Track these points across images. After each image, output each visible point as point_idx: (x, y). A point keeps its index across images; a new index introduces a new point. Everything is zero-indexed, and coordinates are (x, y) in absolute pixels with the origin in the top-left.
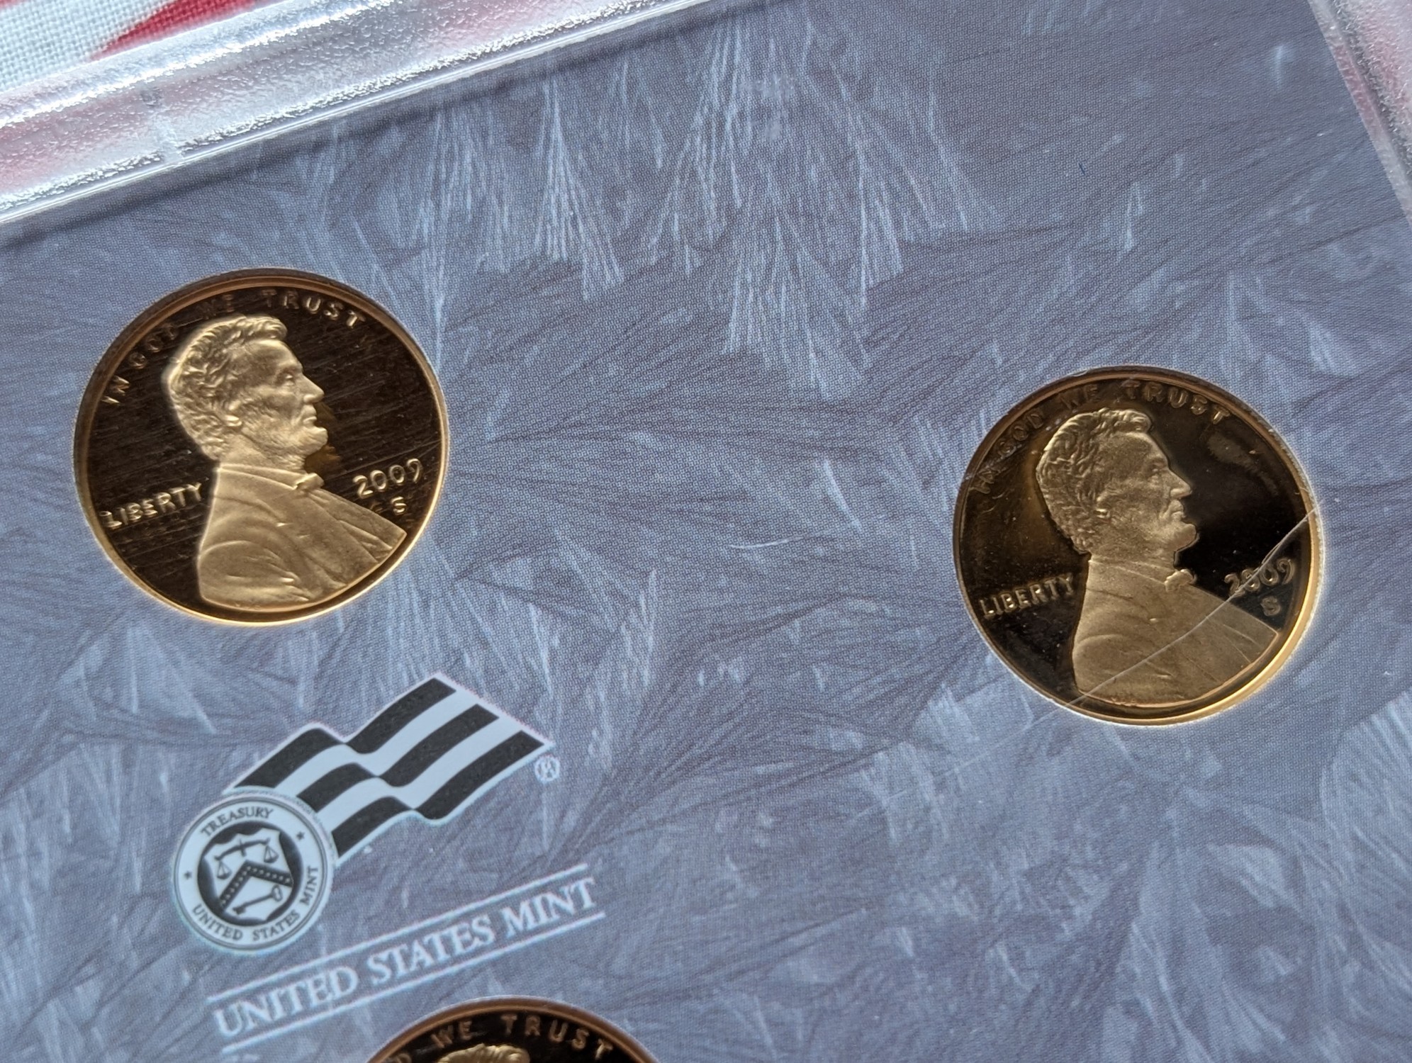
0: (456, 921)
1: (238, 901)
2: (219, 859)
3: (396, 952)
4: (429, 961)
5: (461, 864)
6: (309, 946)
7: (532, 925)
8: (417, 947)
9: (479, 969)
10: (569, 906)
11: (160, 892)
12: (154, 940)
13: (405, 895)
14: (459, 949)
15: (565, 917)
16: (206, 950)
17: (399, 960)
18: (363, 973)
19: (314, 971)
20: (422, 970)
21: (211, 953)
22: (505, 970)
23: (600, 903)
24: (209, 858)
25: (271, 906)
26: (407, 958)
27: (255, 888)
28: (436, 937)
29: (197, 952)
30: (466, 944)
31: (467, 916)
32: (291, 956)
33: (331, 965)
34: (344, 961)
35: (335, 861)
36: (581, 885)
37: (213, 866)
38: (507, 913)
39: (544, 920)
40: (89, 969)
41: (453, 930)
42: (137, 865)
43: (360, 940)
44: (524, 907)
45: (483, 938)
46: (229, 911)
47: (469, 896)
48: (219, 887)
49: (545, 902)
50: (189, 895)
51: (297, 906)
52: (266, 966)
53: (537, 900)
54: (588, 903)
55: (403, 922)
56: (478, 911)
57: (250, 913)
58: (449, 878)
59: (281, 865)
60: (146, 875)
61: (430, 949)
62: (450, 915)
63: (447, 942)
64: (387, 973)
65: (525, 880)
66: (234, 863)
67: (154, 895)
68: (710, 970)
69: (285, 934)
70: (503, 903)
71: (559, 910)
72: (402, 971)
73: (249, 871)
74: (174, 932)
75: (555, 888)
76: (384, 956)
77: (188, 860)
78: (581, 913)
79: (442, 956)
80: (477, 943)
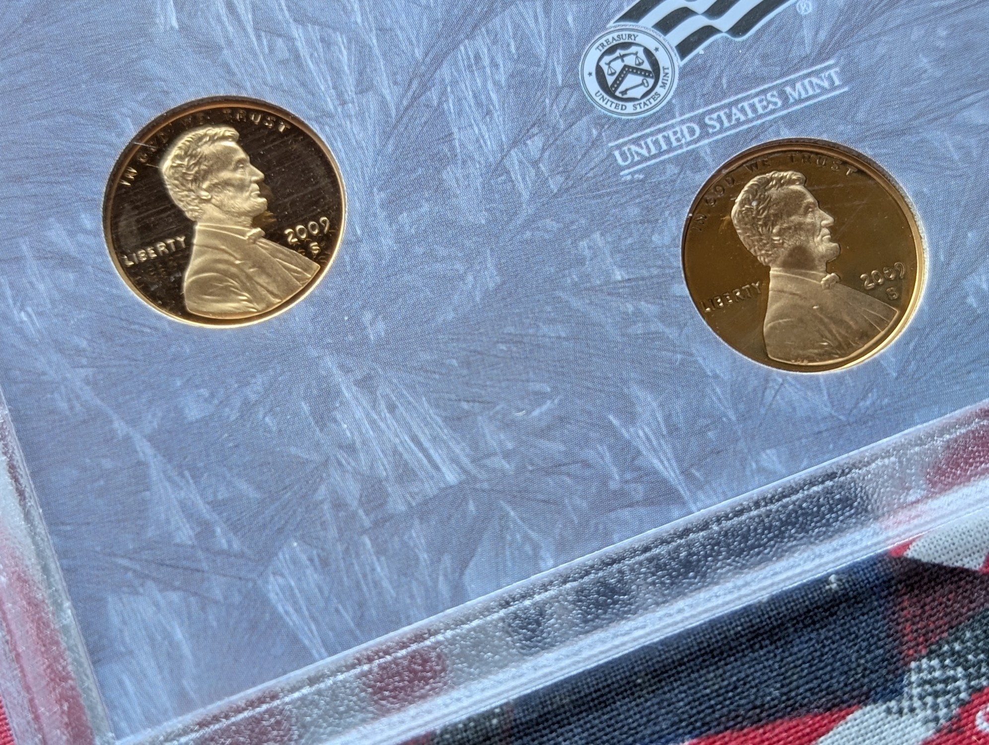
0: (757, 95)
1: (622, 88)
2: (609, 64)
3: (722, 113)
4: (743, 118)
5: (757, 62)
6: (669, 111)
7: (804, 96)
8: (734, 110)
9: (775, 121)
10: (826, 84)
11: (576, 85)
12: (572, 111)
13: (724, 81)
14: (760, 111)
15: (824, 91)
16: (605, 116)
17: (724, 118)
18: (703, 126)
19: (673, 126)
20: (739, 123)
21: (609, 118)
22: (790, 121)
23: (845, 83)
24: (602, 64)
25: (643, 90)
26: (729, 116)
27: (631, 80)
28: (746, 104)
29: (599, 117)
30: (765, 108)
31: (764, 92)
32: (658, 118)
33: (683, 122)
34: (691, 120)
35: (679, 63)
36: (832, 72)
37: (605, 68)
38: (788, 89)
39: (811, 93)
40: (535, 130)
41: (756, 100)
42: (559, 69)
43: (699, 107)
44: (798, 85)
45: (775, 104)
46: (617, 94)
47: (763, 80)
48: (610, 80)
49: (811, 83)
50: (592, 85)
51: (658, 89)
52: (643, 124)
53: (806, 82)
54: (837, 83)
55: (725, 96)
56: (770, 89)
57: (630, 94)
58: (751, 70)
59: (647, 66)
60: (565, 75)
61: (742, 110)
62: (753, 91)
63: (753, 107)
64: (718, 126)
65: (797, 70)
66: (618, 66)
67: (570, 86)
68: (916, 118)
69: (653, 105)
70: (786, 84)
71: (819, 86)
72: (726, 124)
73: (627, 70)
74: (585, 106)
75: (816, 73)
76: (715, 116)
77: (590, 65)
78: (833, 88)
79: (751, 115)
80: (771, 107)
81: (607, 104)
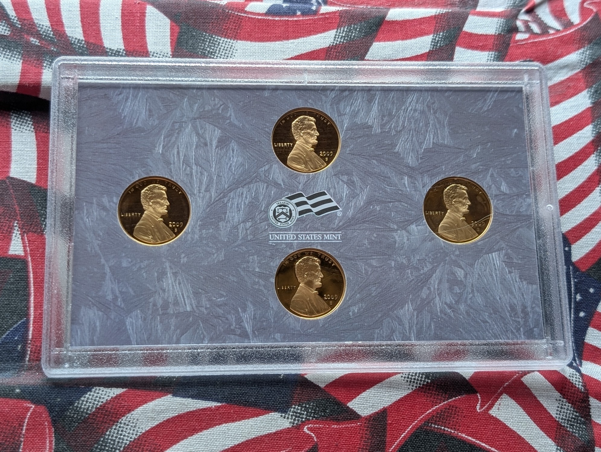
0: (316, 234)
1: (279, 218)
2: (278, 209)
3: (304, 235)
4: (309, 239)
5: (319, 224)
6: (289, 229)
7: (328, 239)
8: (308, 236)
9: (317, 243)
10: (336, 238)
11: (266, 212)
12: (263, 219)
13: (308, 226)
14: (315, 239)
15: (335, 239)
16: (271, 224)
17: (304, 237)
18: (297, 237)
19: (289, 234)
20: (307, 240)
21: (272, 225)
22: (322, 244)
23: (341, 239)
24: (276, 209)
25: (285, 220)
26: (305, 237)
27: (283, 216)
28: (311, 235)
29: (269, 224)
30: (316, 238)
31: (318, 234)
32: (285, 230)
33: (292, 234)
34: (294, 234)
35: (298, 216)
36: (339, 235)
37: (277, 210)
38: (325, 235)
39: (331, 239)
40: (250, 220)
41: (315, 235)
42: (264, 206)
43: (298, 231)
44: (328, 235)
45: (320, 238)
46: (277, 219)
47: (319, 230)
48: (277, 214)
49: (332, 236)
50: (271, 214)
51: (289, 222)
52: (281, 230)
53: (331, 235)
54: (339, 239)
55: (307, 231)
56: (320, 233)
57: (281, 220)
58: (317, 226)
59: (288, 214)
60: (265, 208)
61: (310, 237)
62: (315, 232)
63: (313, 236)
64: (301, 238)
65: (330, 231)
66: (280, 211)
67: (265, 212)
68: (357, 257)
69: (286, 226)
70: (325, 234)
71: (334, 238)
72: (304, 239)
73: (283, 213)
74: (267, 219)
75: (335, 234)
76: (302, 235)
77: (273, 208)
78: (338, 240)
79: (312, 239)
80: (318, 238)
81: (273, 220)
